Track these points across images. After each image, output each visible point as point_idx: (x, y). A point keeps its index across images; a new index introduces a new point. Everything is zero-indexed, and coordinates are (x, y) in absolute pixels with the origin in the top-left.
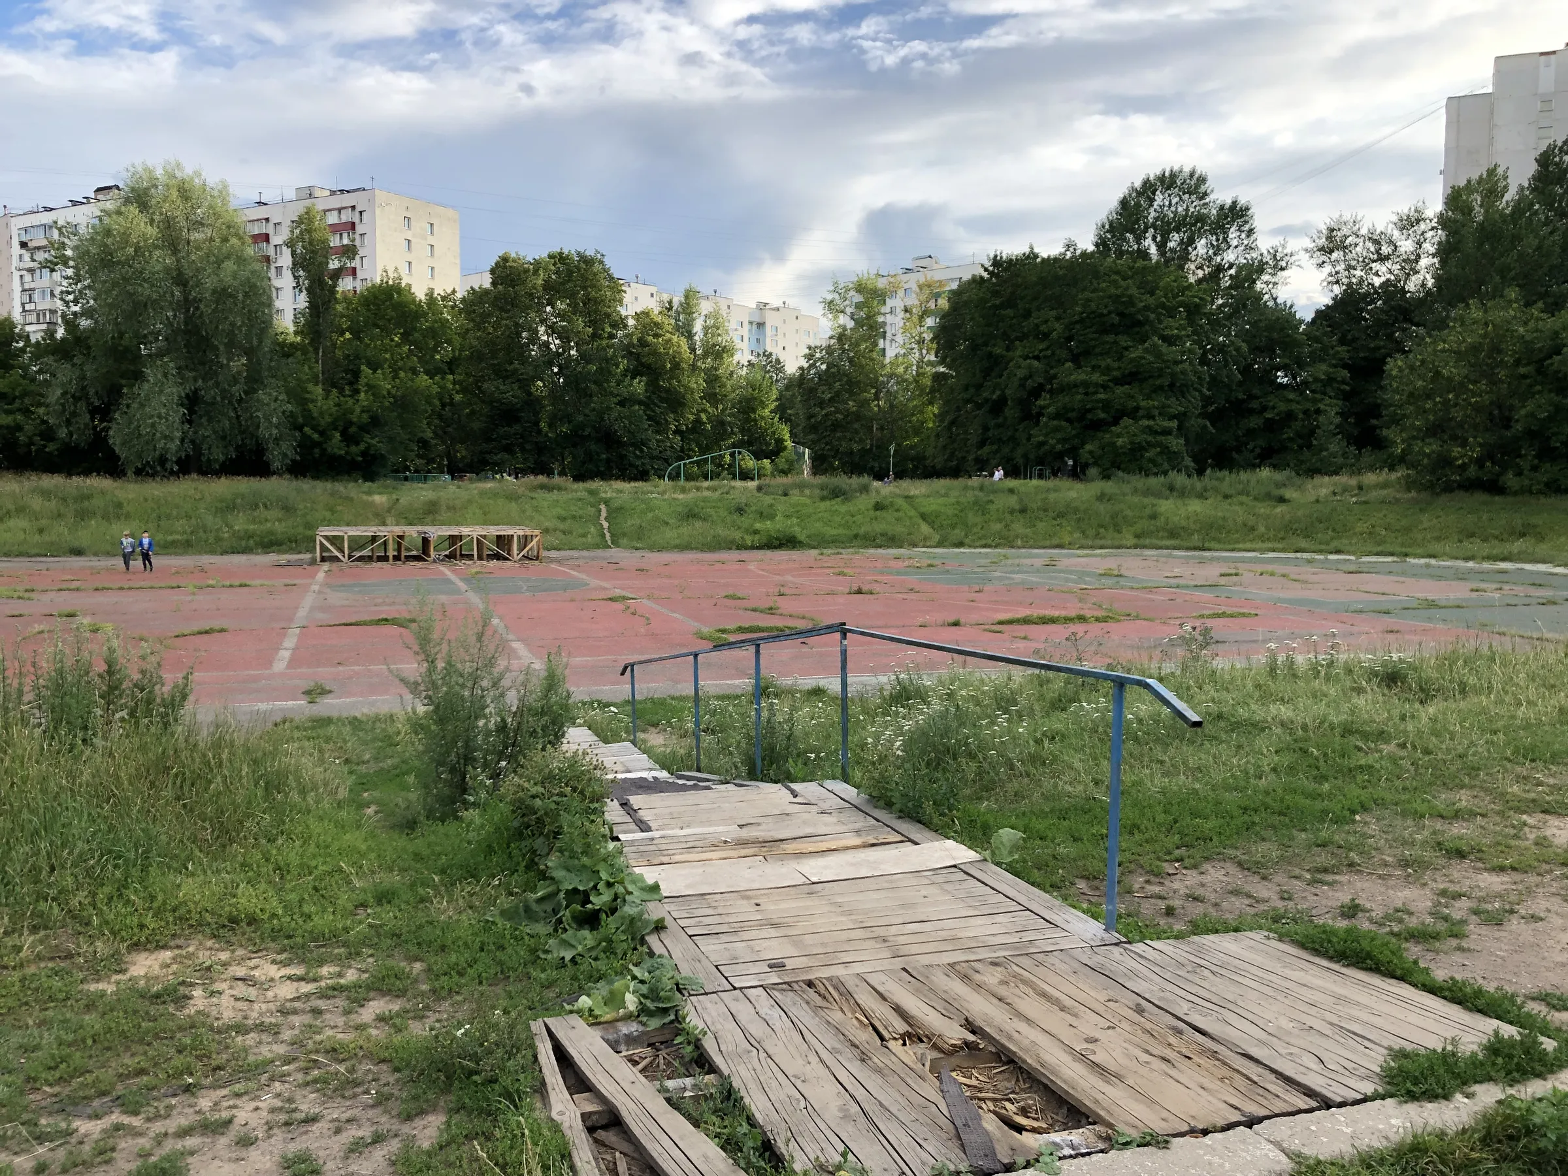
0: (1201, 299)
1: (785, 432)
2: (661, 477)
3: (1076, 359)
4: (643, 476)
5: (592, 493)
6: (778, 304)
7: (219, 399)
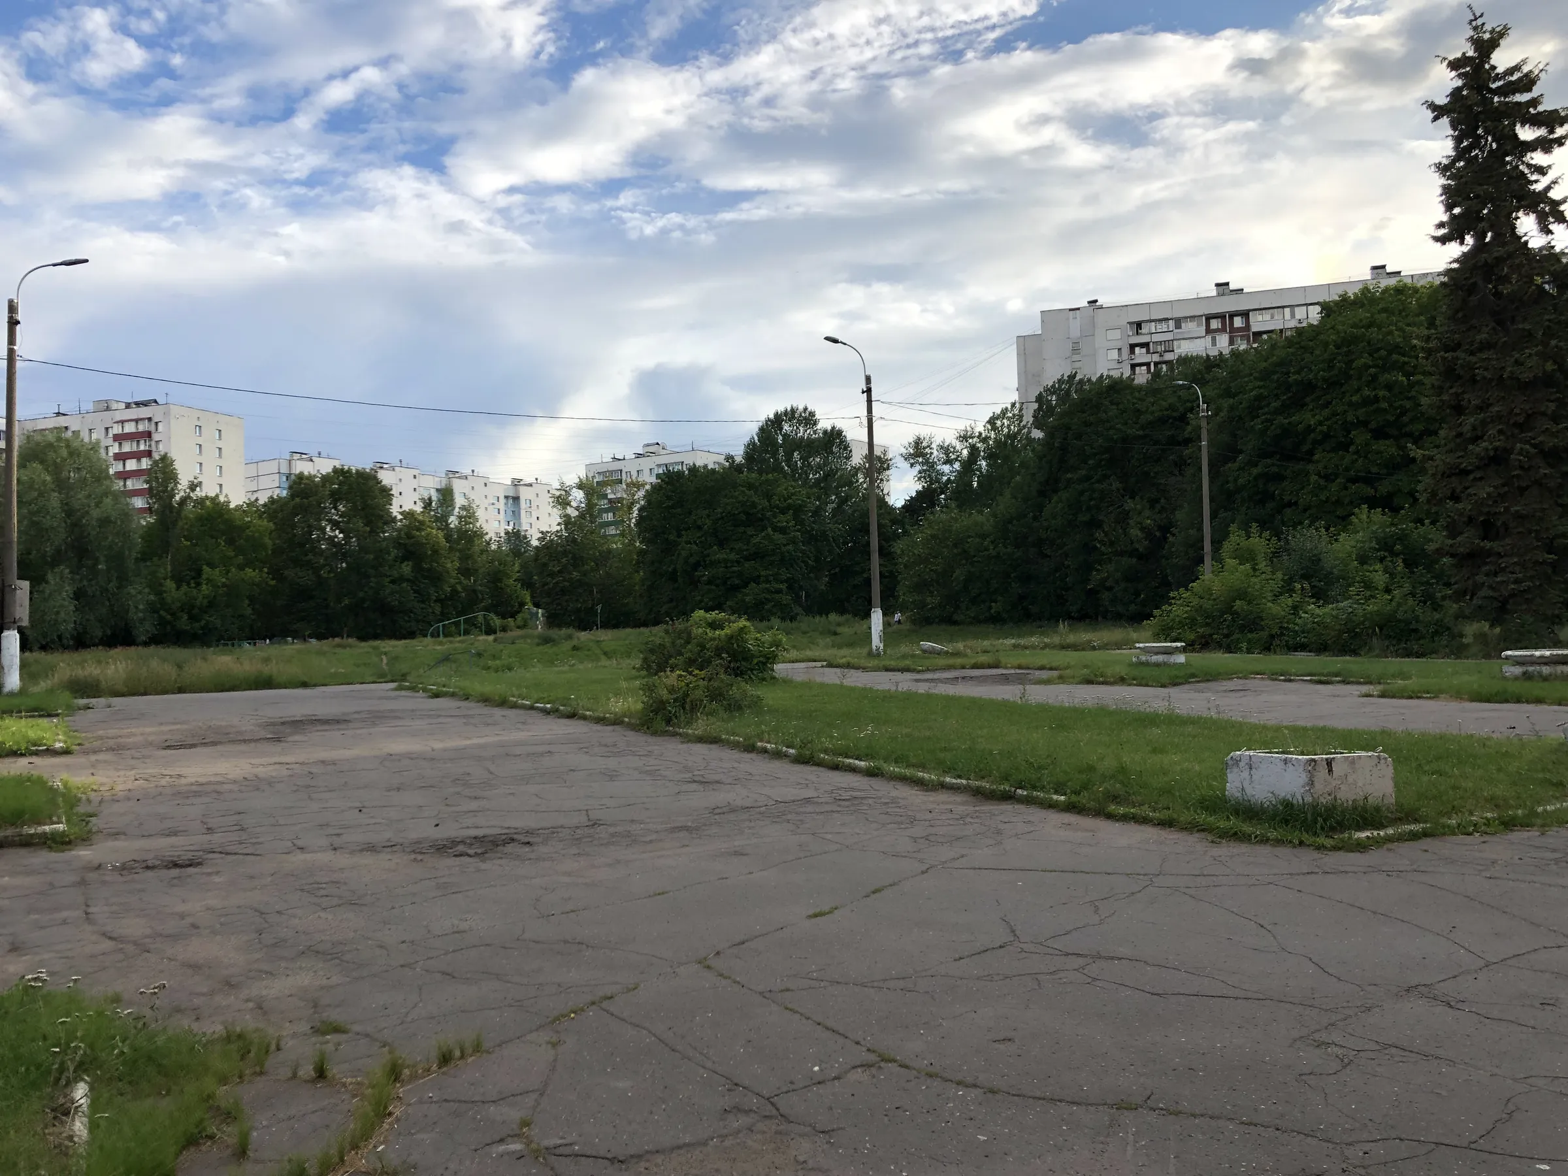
0: (803, 501)
1: (527, 596)
2: (425, 636)
3: (721, 544)
4: (411, 635)
5: (375, 648)
6: (531, 480)
7: (98, 593)
